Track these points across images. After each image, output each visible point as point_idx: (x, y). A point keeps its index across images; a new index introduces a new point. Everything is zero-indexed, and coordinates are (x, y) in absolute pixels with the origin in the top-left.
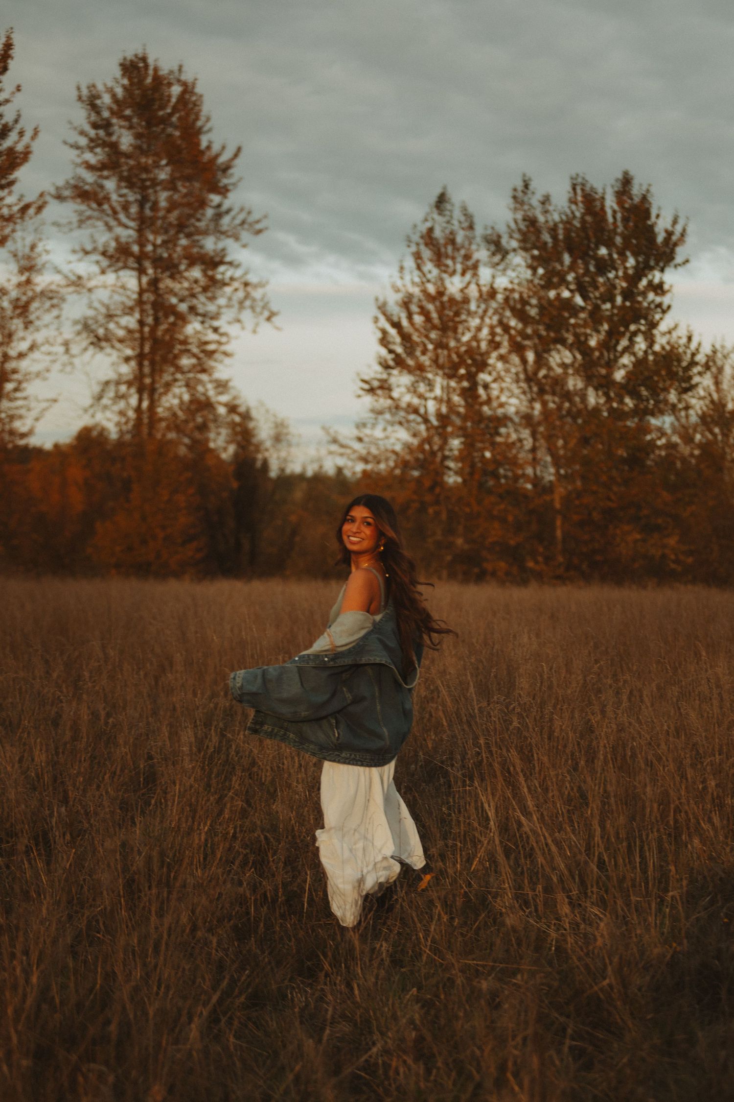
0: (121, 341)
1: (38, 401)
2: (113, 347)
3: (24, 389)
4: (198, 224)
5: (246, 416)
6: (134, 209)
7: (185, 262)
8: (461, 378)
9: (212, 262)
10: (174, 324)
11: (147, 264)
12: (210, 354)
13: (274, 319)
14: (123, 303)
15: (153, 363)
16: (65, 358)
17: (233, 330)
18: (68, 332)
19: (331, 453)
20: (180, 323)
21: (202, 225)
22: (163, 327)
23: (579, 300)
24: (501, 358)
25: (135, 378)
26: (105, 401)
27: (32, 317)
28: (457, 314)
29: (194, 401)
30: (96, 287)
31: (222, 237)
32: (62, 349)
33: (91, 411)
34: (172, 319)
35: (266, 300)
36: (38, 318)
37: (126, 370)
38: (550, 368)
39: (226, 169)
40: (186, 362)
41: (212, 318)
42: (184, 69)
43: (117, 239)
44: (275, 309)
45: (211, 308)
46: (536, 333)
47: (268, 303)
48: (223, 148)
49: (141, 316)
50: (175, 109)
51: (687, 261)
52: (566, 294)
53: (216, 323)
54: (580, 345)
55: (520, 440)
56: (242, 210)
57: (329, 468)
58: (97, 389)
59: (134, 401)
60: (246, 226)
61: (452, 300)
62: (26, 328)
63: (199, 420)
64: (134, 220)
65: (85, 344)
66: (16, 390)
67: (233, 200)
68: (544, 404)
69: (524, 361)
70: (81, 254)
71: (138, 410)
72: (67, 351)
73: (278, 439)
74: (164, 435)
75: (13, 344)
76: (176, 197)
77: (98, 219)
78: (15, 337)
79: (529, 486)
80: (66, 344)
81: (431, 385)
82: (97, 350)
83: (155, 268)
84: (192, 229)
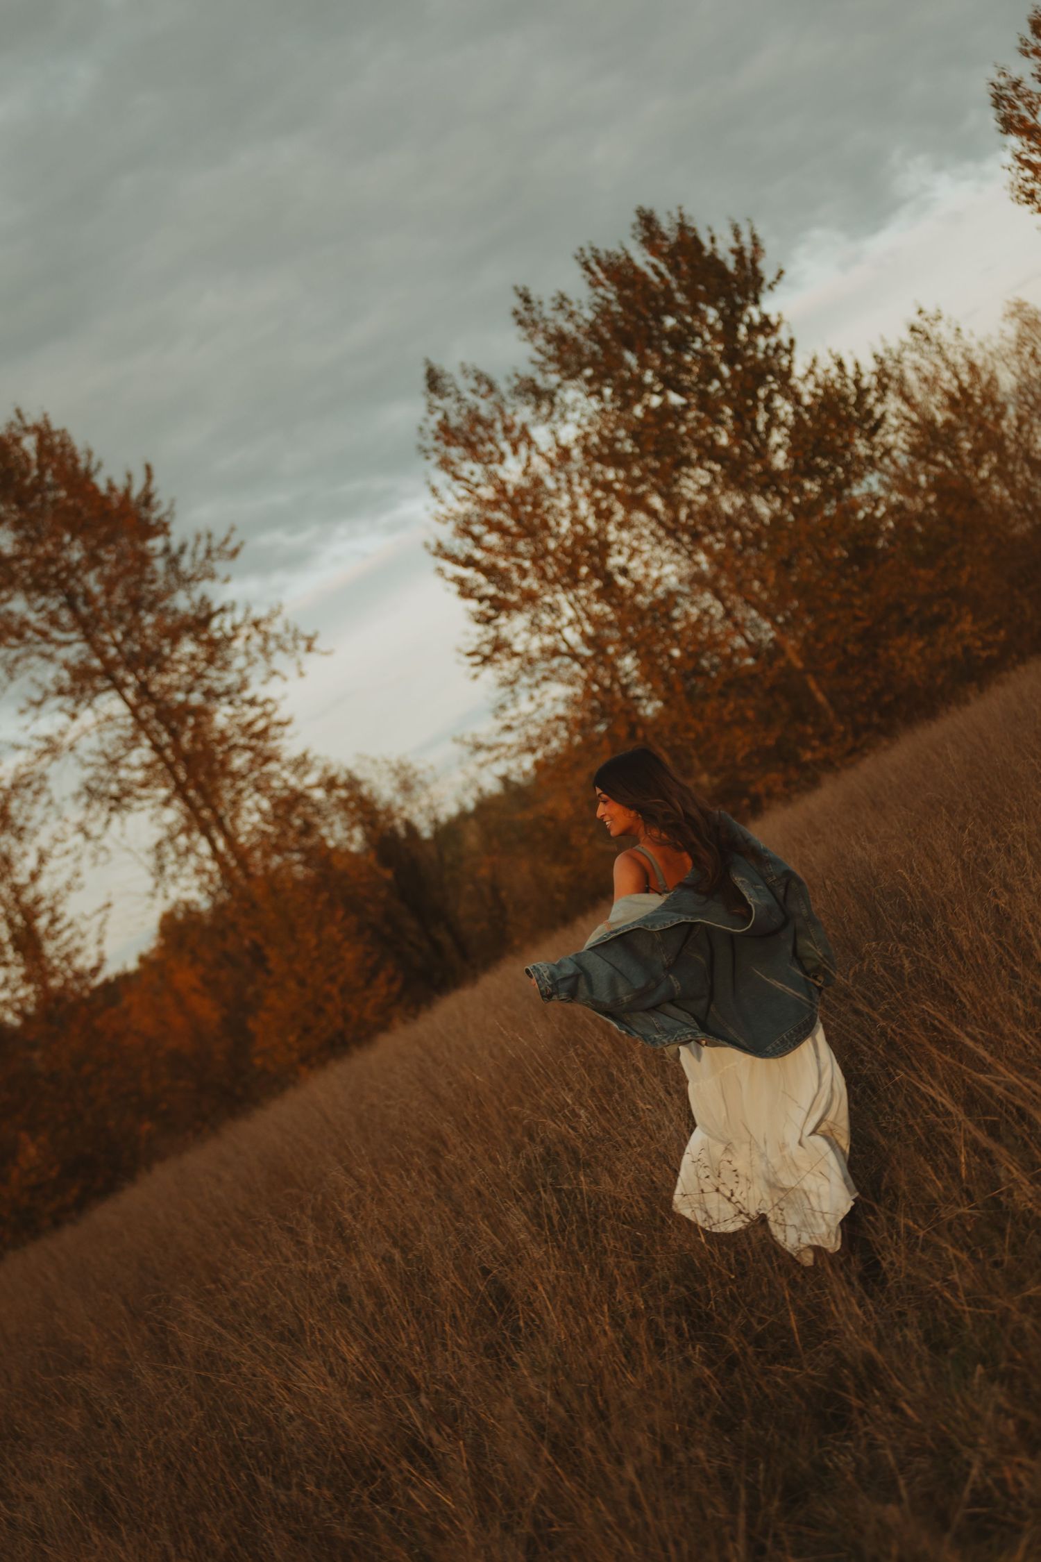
0: (144, 785)
1: (86, 918)
2: (139, 798)
3: (63, 915)
4: (153, 587)
5: (353, 784)
6: (65, 617)
7: (166, 642)
8: (587, 579)
9: (199, 623)
10: (198, 725)
11: (121, 673)
12: (263, 734)
13: (316, 644)
14: (120, 737)
15: (199, 787)
16: (90, 846)
17: (273, 690)
18: (75, 813)
19: (481, 765)
20: (203, 719)
21: (159, 585)
22: (186, 738)
23: (675, 399)
24: (621, 526)
25: (188, 818)
26: (170, 869)
27: (20, 822)
28: (536, 504)
29: (277, 803)
30: (77, 738)
31: (193, 585)
32: (79, 838)
33: (160, 892)
34: (191, 721)
35: (292, 628)
36: (28, 819)
37: (171, 815)
38: (690, 503)
39: (147, 499)
40: (239, 761)
41: (239, 691)
42: (24, 411)
43: (66, 665)
44: (308, 632)
45: (231, 678)
46: (646, 469)
47: (296, 631)
48: (129, 477)
49: (151, 740)
50: (42, 468)
51: (781, 273)
52: (656, 401)
53: (247, 695)
54: (711, 451)
55: (705, 612)
56: (198, 538)
57: (491, 785)
58: (150, 861)
59: (204, 847)
60: (214, 555)
61: (520, 491)
62: (20, 839)
63: (297, 822)
64: (72, 630)
65: (104, 816)
66: (53, 921)
67: (179, 533)
68: (708, 550)
69: (652, 513)
70: (33, 711)
71: (216, 855)
72: (87, 836)
73: (406, 787)
74: (266, 868)
75: (18, 867)
76: (107, 571)
77: (28, 655)
78: (14, 860)
79: (750, 661)
80: (82, 829)
81: (554, 609)
82: (125, 812)
83: (133, 671)
84: (150, 598)
